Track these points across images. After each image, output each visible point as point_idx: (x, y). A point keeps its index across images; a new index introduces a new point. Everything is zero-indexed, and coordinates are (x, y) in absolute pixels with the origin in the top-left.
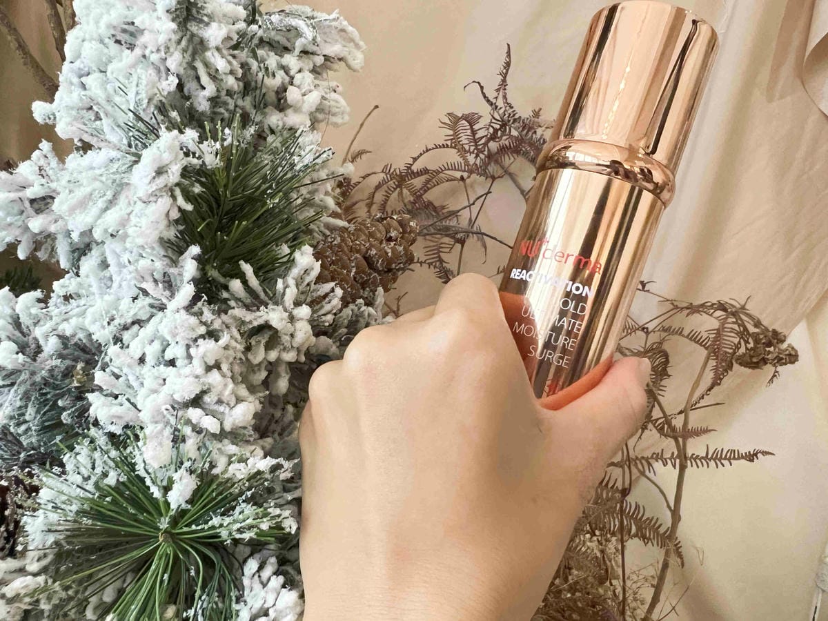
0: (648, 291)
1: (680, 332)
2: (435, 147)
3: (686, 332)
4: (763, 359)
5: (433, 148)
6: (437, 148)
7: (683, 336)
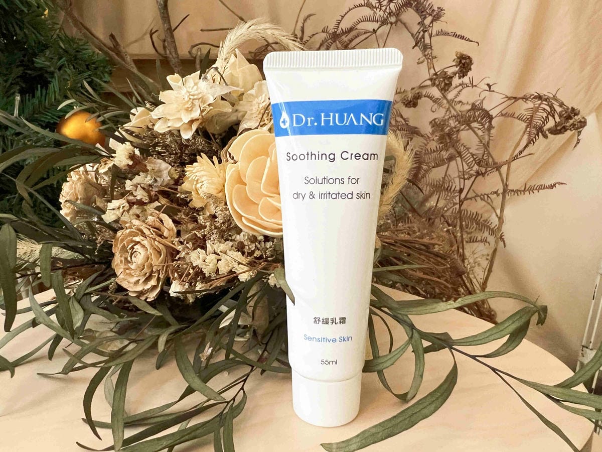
0: (494, 91)
1: (512, 116)
2: (354, 7)
3: (516, 116)
4: (564, 127)
5: (353, 8)
6: (355, 7)
7: (515, 118)
